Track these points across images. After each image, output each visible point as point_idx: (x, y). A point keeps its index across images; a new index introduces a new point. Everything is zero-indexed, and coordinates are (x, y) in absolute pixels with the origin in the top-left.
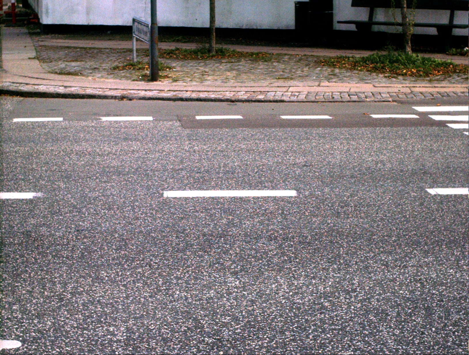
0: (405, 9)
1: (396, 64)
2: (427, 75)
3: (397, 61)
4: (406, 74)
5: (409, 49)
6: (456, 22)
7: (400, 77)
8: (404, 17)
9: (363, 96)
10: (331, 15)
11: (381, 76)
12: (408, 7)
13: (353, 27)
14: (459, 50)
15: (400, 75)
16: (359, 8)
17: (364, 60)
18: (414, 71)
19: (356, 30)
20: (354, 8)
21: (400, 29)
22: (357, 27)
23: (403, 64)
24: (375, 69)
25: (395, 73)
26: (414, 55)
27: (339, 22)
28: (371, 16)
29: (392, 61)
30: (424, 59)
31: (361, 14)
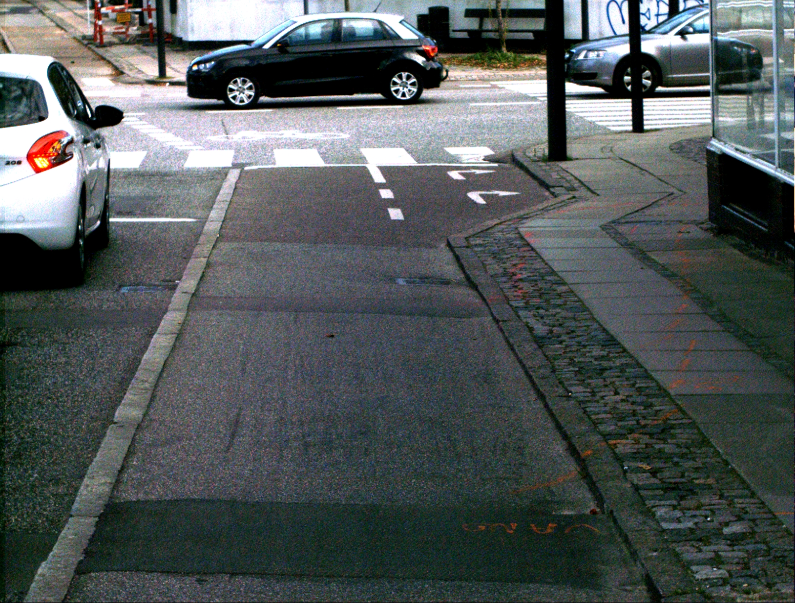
0: (501, 19)
1: (493, 61)
2: (516, 67)
3: (495, 58)
4: (499, 67)
5: (504, 49)
7: (494, 69)
8: (500, 24)
9: (458, 78)
10: (447, 26)
11: (479, 68)
12: (503, 16)
13: (465, 35)
15: (494, 67)
16: (471, 19)
17: (469, 59)
18: (506, 64)
19: (467, 37)
20: (467, 19)
21: (497, 34)
22: (469, 35)
23: (499, 61)
24: (477, 65)
25: (490, 67)
26: (509, 54)
27: (454, 31)
28: (481, 25)
29: (490, 59)
30: (515, 56)
31: (473, 24)
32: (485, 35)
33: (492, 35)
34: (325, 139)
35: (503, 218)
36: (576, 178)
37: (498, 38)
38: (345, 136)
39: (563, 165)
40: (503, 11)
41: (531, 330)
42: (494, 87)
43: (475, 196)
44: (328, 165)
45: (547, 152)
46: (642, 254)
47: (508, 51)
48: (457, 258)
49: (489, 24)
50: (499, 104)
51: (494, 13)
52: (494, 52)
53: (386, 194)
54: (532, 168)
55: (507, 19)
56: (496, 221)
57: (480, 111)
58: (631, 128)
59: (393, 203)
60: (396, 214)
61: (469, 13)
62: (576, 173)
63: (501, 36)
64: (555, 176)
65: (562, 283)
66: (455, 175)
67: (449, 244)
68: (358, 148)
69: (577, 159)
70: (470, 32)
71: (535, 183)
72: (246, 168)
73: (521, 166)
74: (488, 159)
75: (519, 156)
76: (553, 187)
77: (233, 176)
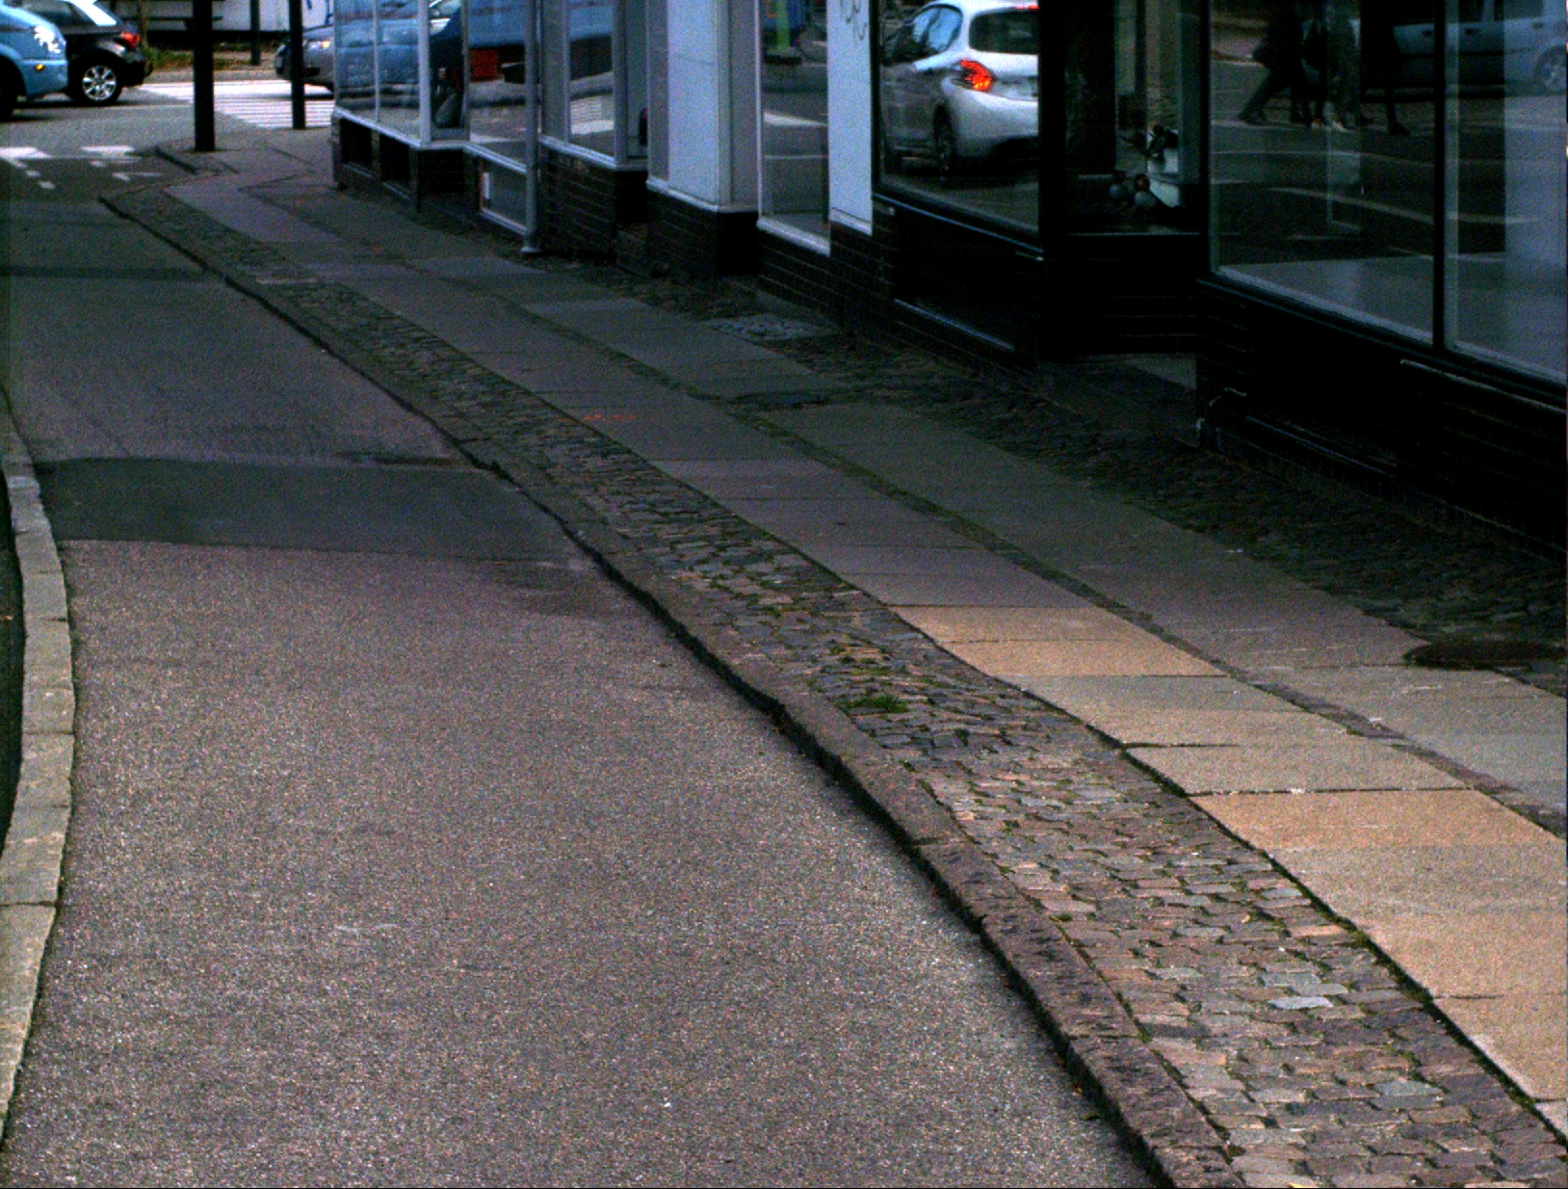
35: (147, 186)
36: (221, 162)
39: (212, 155)
41: (172, 228)
43: (122, 176)
45: (193, 145)
47: (151, 47)
48: (109, 206)
53: (31, 174)
54: (177, 156)
56: (140, 188)
58: (290, 125)
59: (44, 179)
60: (47, 185)
62: (223, 160)
64: (200, 162)
65: (197, 211)
66: (97, 164)
67: (101, 201)
69: (225, 150)
71: (178, 168)
73: (167, 157)
74: (127, 154)
75: (163, 149)
76: (197, 169)
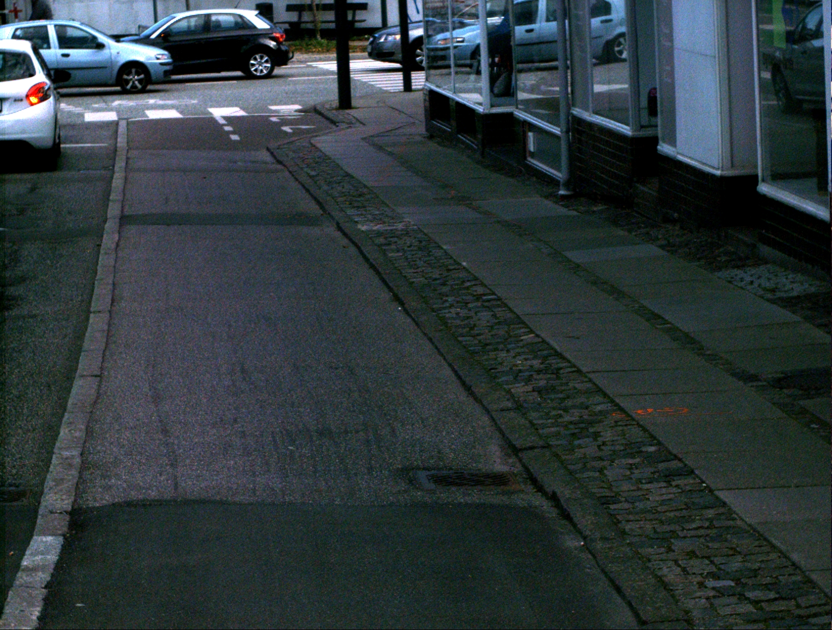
0: (315, 12)
1: (309, 47)
2: (328, 51)
3: (311, 45)
4: (314, 52)
5: (318, 37)
6: (357, 18)
8: (314, 16)
11: (298, 53)
12: (317, 9)
13: (286, 26)
14: (358, 38)
15: (310, 52)
16: (292, 13)
18: (320, 49)
21: (313, 24)
22: (290, 26)
23: (315, 47)
24: (296, 50)
25: (307, 51)
26: (323, 41)
28: (300, 17)
29: (307, 45)
30: (328, 43)
31: (293, 17)
32: (303, 26)
33: (310, 26)
34: (180, 103)
35: (302, 137)
36: (354, 117)
37: (314, 28)
38: (195, 102)
39: (348, 111)
40: (317, 5)
41: (308, 174)
42: (308, 66)
43: (287, 129)
44: (186, 117)
45: (338, 104)
46: (380, 148)
47: (322, 38)
48: (272, 154)
49: (306, 17)
50: (310, 78)
51: (310, 7)
52: (310, 40)
53: (227, 128)
54: (326, 113)
55: (321, 12)
56: (296, 138)
57: (295, 83)
58: (402, 89)
59: (233, 133)
60: (235, 137)
61: (290, 8)
62: (355, 115)
63: (315, 26)
64: (341, 117)
65: (330, 159)
66: (274, 119)
67: (268, 149)
68: (206, 108)
69: (358, 108)
70: (291, 24)
71: (326, 122)
72: (130, 120)
73: (320, 113)
74: (296, 111)
75: (318, 108)
76: (338, 122)
77: (123, 124)
